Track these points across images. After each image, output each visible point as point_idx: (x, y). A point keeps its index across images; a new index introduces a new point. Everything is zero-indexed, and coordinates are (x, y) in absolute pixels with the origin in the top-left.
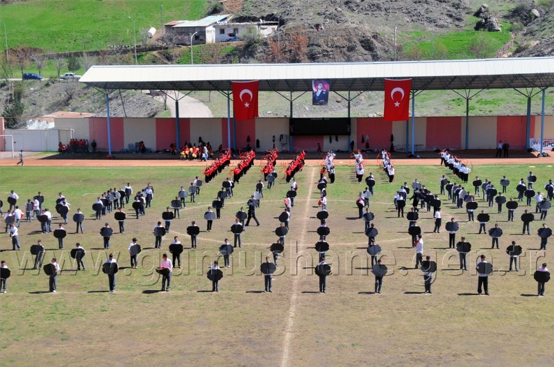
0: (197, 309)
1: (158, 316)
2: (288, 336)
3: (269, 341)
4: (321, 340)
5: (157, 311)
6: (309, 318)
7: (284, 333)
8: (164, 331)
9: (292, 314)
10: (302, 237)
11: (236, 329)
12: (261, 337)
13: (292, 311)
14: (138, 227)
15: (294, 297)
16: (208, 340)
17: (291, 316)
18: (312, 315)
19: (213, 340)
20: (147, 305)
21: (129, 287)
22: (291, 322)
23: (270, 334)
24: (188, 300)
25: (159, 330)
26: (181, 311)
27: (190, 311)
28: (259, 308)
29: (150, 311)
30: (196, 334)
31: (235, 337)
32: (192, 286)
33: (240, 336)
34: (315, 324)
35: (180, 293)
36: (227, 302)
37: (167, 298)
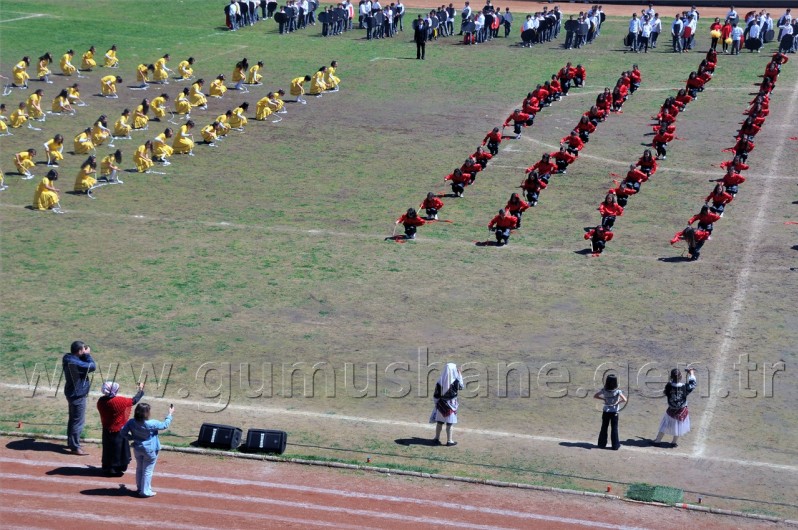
0: (559, 282)
1: (487, 288)
2: (726, 345)
3: (688, 350)
4: (791, 359)
5: (487, 279)
6: (770, 314)
7: (718, 338)
8: (497, 315)
9: (738, 306)
10: (774, 161)
11: (628, 324)
12: (673, 342)
13: (739, 299)
14: (463, 126)
15: (745, 274)
16: (574, 338)
17: (735, 308)
18: (777, 310)
19: (582, 339)
20: (469, 266)
21: (441, 232)
22: (733, 321)
23: (691, 338)
24: (544, 264)
25: (487, 314)
26: (528, 283)
27: (546, 284)
28: (675, 290)
29: (475, 278)
30: (553, 327)
31: (624, 337)
32: (553, 240)
33: (635, 338)
34: (781, 326)
35: (531, 250)
36: (615, 272)
37: (506, 258)
